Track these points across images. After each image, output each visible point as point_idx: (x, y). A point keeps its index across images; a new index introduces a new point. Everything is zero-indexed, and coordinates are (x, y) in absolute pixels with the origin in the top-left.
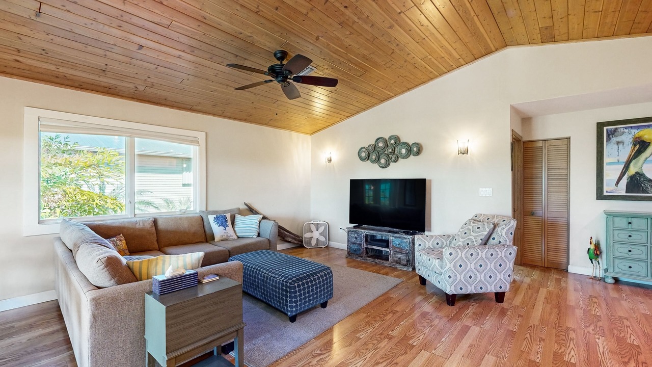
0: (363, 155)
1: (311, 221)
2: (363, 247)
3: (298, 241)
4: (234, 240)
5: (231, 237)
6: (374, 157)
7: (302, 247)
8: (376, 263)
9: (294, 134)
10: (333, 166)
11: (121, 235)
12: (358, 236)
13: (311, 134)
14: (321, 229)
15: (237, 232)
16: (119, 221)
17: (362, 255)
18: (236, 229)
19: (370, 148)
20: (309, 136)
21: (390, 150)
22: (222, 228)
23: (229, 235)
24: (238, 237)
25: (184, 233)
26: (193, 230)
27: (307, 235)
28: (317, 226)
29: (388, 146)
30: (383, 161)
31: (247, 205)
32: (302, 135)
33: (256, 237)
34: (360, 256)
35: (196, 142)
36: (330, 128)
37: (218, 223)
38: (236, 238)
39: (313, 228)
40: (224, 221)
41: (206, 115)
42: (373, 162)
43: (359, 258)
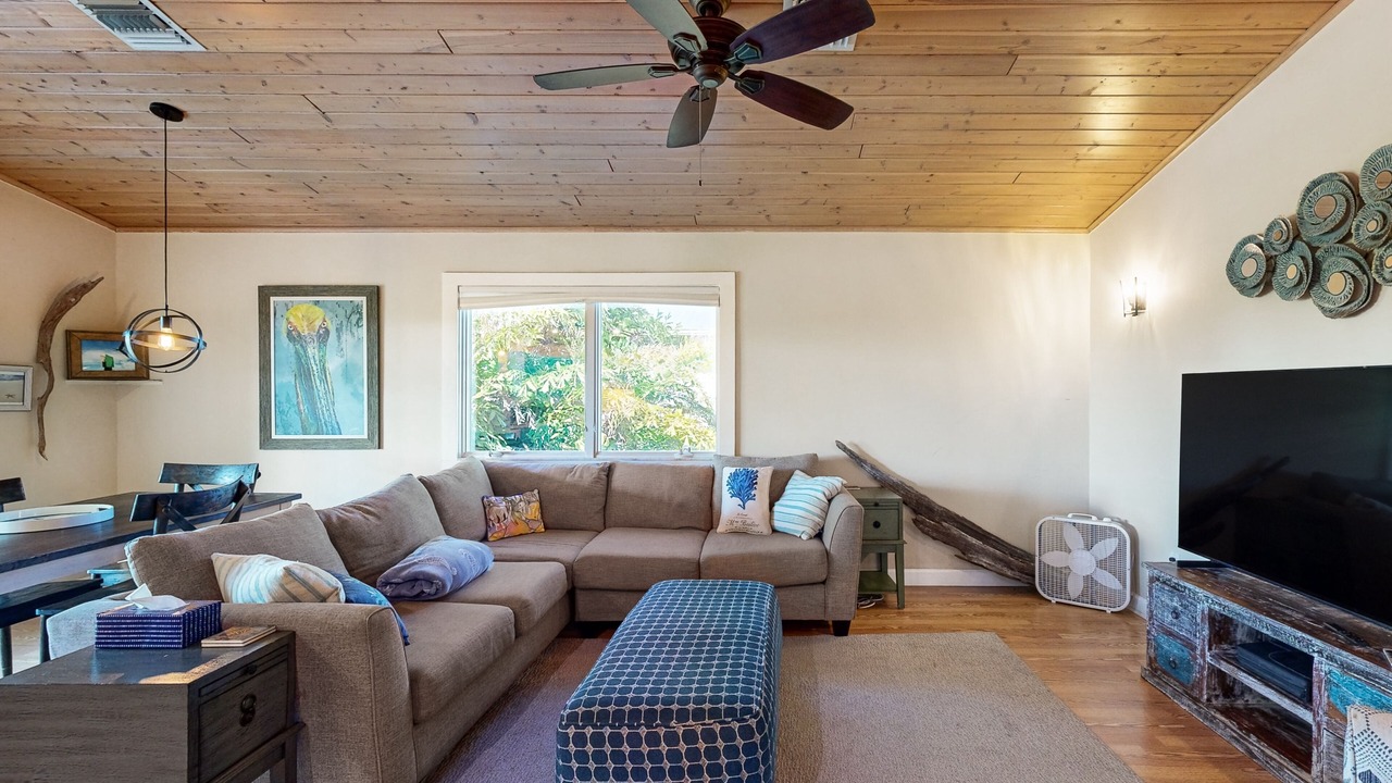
0: (1249, 269)
1: (1066, 515)
2: (1200, 661)
3: (1021, 571)
4: (761, 536)
5: (754, 529)
6: (1292, 273)
7: (1031, 591)
8: (1250, 752)
9: (1015, 238)
10: (1151, 326)
11: (536, 492)
12: (1186, 607)
13: (1088, 228)
14: (1107, 547)
15: (776, 516)
16: (545, 463)
17: (1196, 693)
18: (776, 508)
19: (1275, 235)
20: (1081, 238)
21: (1372, 226)
22: (737, 501)
23: (749, 522)
24: (774, 531)
25: (658, 502)
26: (679, 497)
27: (1052, 558)
28: (1092, 536)
29: (1361, 204)
30: (1337, 284)
31: (844, 449)
32: (1045, 238)
33: (804, 537)
34: (1190, 692)
35: (709, 297)
36: (1141, 191)
37: (732, 488)
38: (766, 530)
39: (1074, 539)
40: (746, 484)
41: (736, 230)
42: (1287, 294)
43: (1185, 700)
